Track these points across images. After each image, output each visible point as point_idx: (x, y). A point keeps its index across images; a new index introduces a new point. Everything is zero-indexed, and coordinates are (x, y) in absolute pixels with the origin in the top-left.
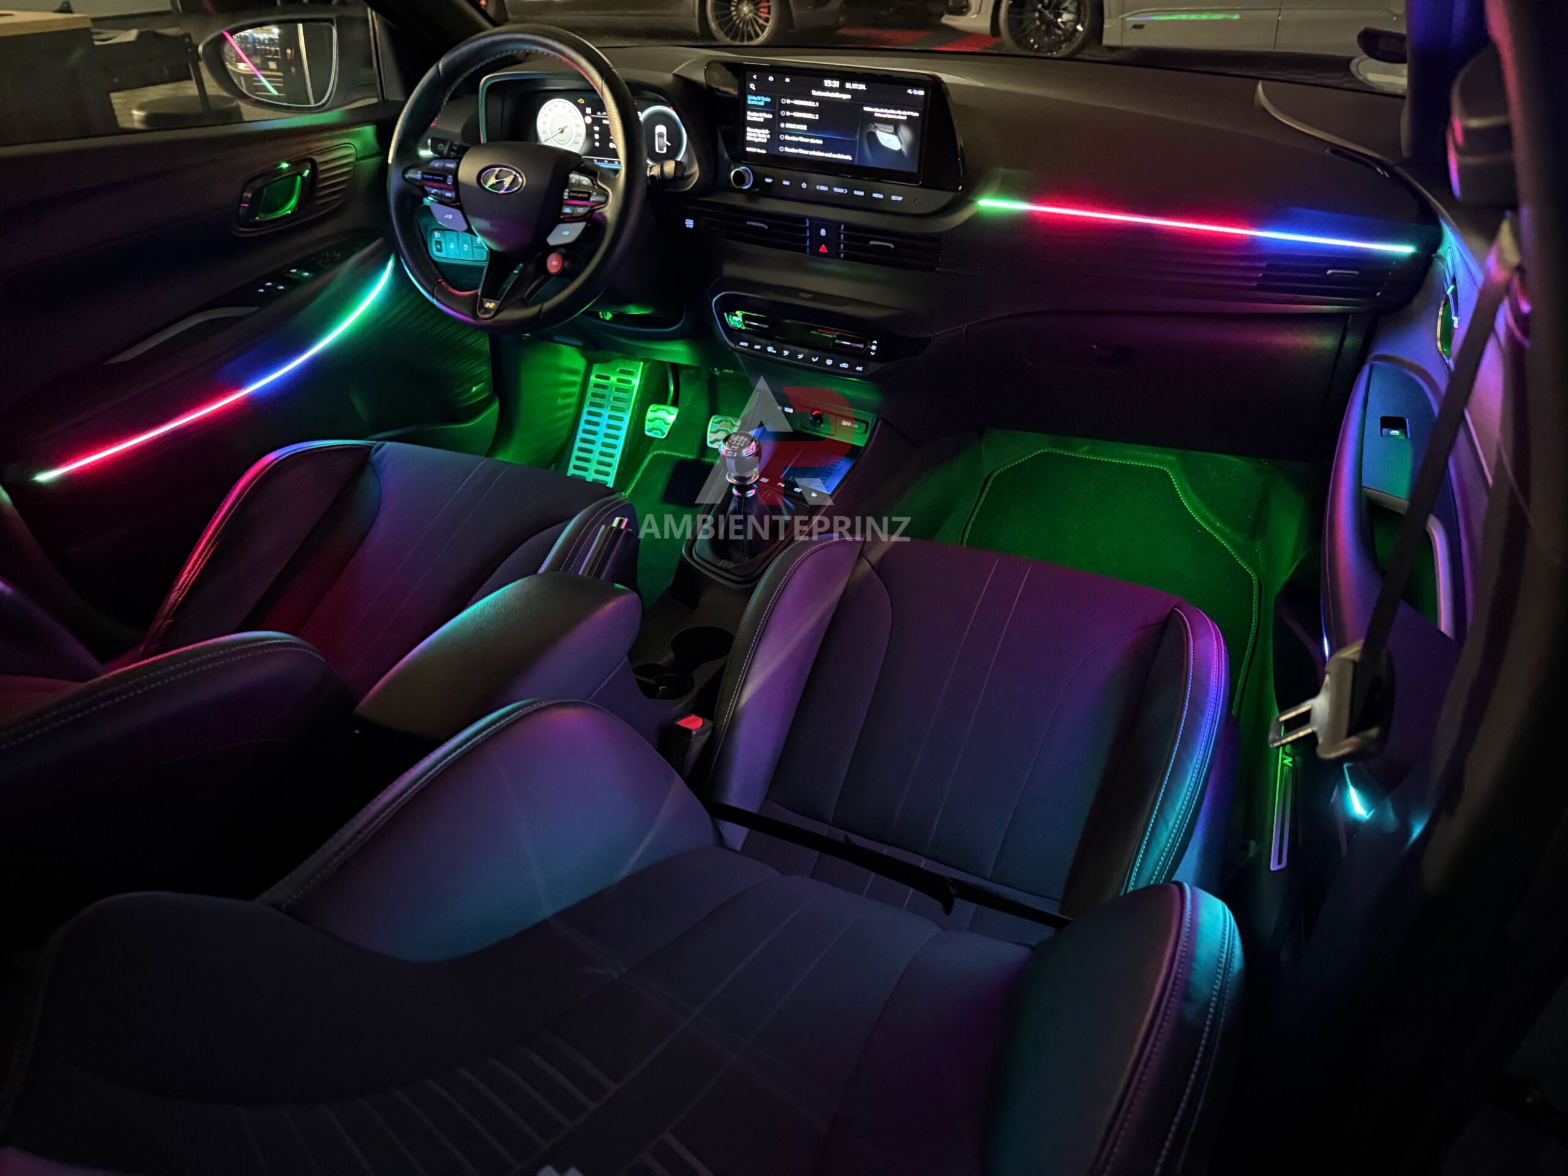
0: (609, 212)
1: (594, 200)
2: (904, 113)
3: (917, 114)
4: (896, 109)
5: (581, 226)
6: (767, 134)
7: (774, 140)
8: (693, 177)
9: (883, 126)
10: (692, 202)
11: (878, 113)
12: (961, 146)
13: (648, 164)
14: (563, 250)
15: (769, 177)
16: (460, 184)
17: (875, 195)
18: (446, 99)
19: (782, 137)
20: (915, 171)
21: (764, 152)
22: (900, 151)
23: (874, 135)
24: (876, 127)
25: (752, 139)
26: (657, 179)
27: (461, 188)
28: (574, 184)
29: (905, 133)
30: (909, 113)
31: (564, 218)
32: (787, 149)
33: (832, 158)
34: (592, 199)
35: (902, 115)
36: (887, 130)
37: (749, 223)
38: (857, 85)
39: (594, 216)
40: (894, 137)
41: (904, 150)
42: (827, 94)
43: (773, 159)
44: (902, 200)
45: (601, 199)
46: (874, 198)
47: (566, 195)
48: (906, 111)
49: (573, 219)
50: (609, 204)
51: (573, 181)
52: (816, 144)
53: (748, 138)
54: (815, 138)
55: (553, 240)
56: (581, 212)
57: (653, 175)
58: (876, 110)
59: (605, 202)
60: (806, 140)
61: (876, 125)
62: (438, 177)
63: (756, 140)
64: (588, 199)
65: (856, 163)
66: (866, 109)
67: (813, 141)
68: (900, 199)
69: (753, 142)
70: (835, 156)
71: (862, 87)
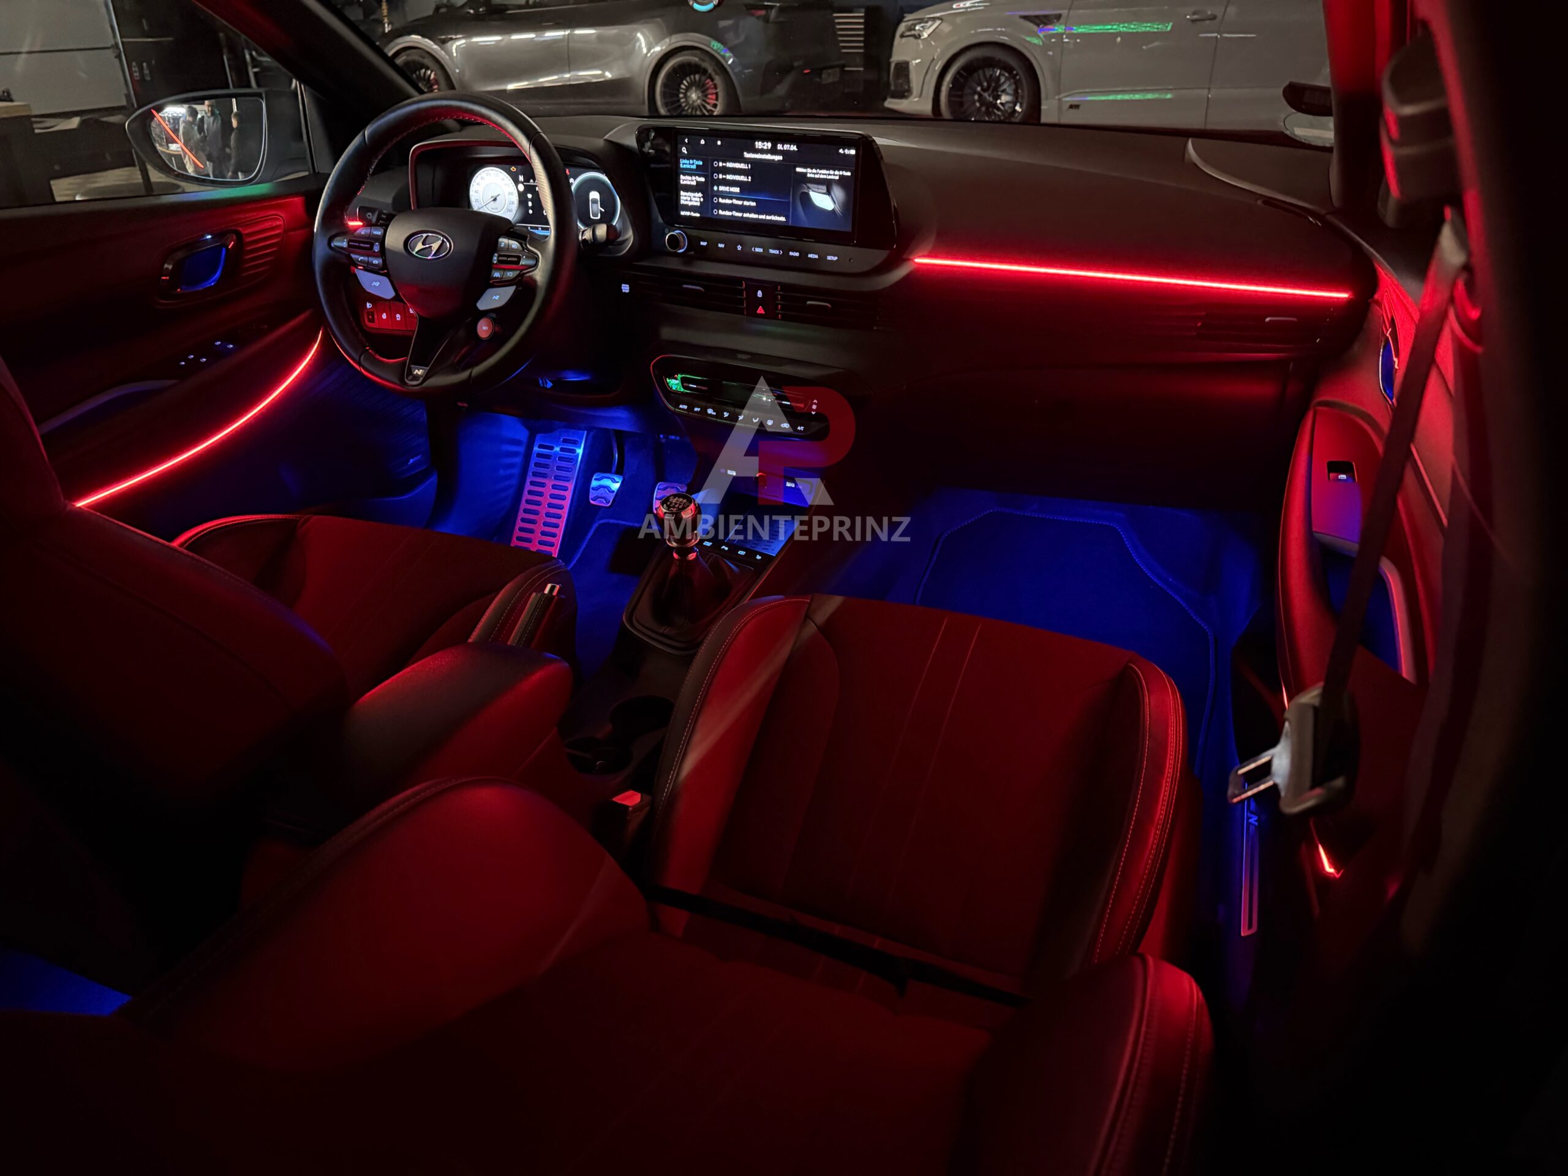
0: (540, 275)
1: (523, 263)
2: (837, 172)
3: (849, 174)
4: (828, 169)
5: (510, 291)
6: (700, 198)
7: (709, 202)
8: (627, 242)
9: (816, 186)
10: (626, 266)
11: (810, 173)
12: (894, 206)
13: (578, 229)
14: (494, 315)
15: (704, 241)
16: (386, 251)
17: (810, 256)
18: (373, 167)
19: (715, 200)
20: (848, 228)
21: (698, 215)
22: (833, 211)
23: (807, 195)
24: (809, 188)
25: (685, 203)
26: (590, 242)
27: (388, 255)
28: (502, 248)
29: (838, 192)
30: (841, 173)
31: (494, 282)
32: (721, 212)
33: (765, 220)
34: (522, 262)
35: (834, 175)
36: (820, 191)
37: (685, 286)
38: (789, 146)
39: (524, 279)
40: (827, 197)
41: (838, 209)
42: (758, 156)
43: (708, 222)
44: (837, 260)
45: (531, 262)
46: (810, 258)
47: (495, 259)
48: (839, 171)
49: (503, 283)
50: (539, 267)
51: (502, 246)
52: (750, 206)
53: (682, 202)
54: (748, 200)
55: (483, 305)
56: (511, 276)
57: (585, 239)
58: (809, 170)
59: (536, 265)
60: (740, 203)
61: (810, 185)
62: (365, 245)
63: (690, 204)
64: (518, 262)
65: (790, 224)
66: (799, 170)
67: (746, 203)
68: (836, 258)
69: (687, 205)
70: (768, 218)
71: (794, 148)
